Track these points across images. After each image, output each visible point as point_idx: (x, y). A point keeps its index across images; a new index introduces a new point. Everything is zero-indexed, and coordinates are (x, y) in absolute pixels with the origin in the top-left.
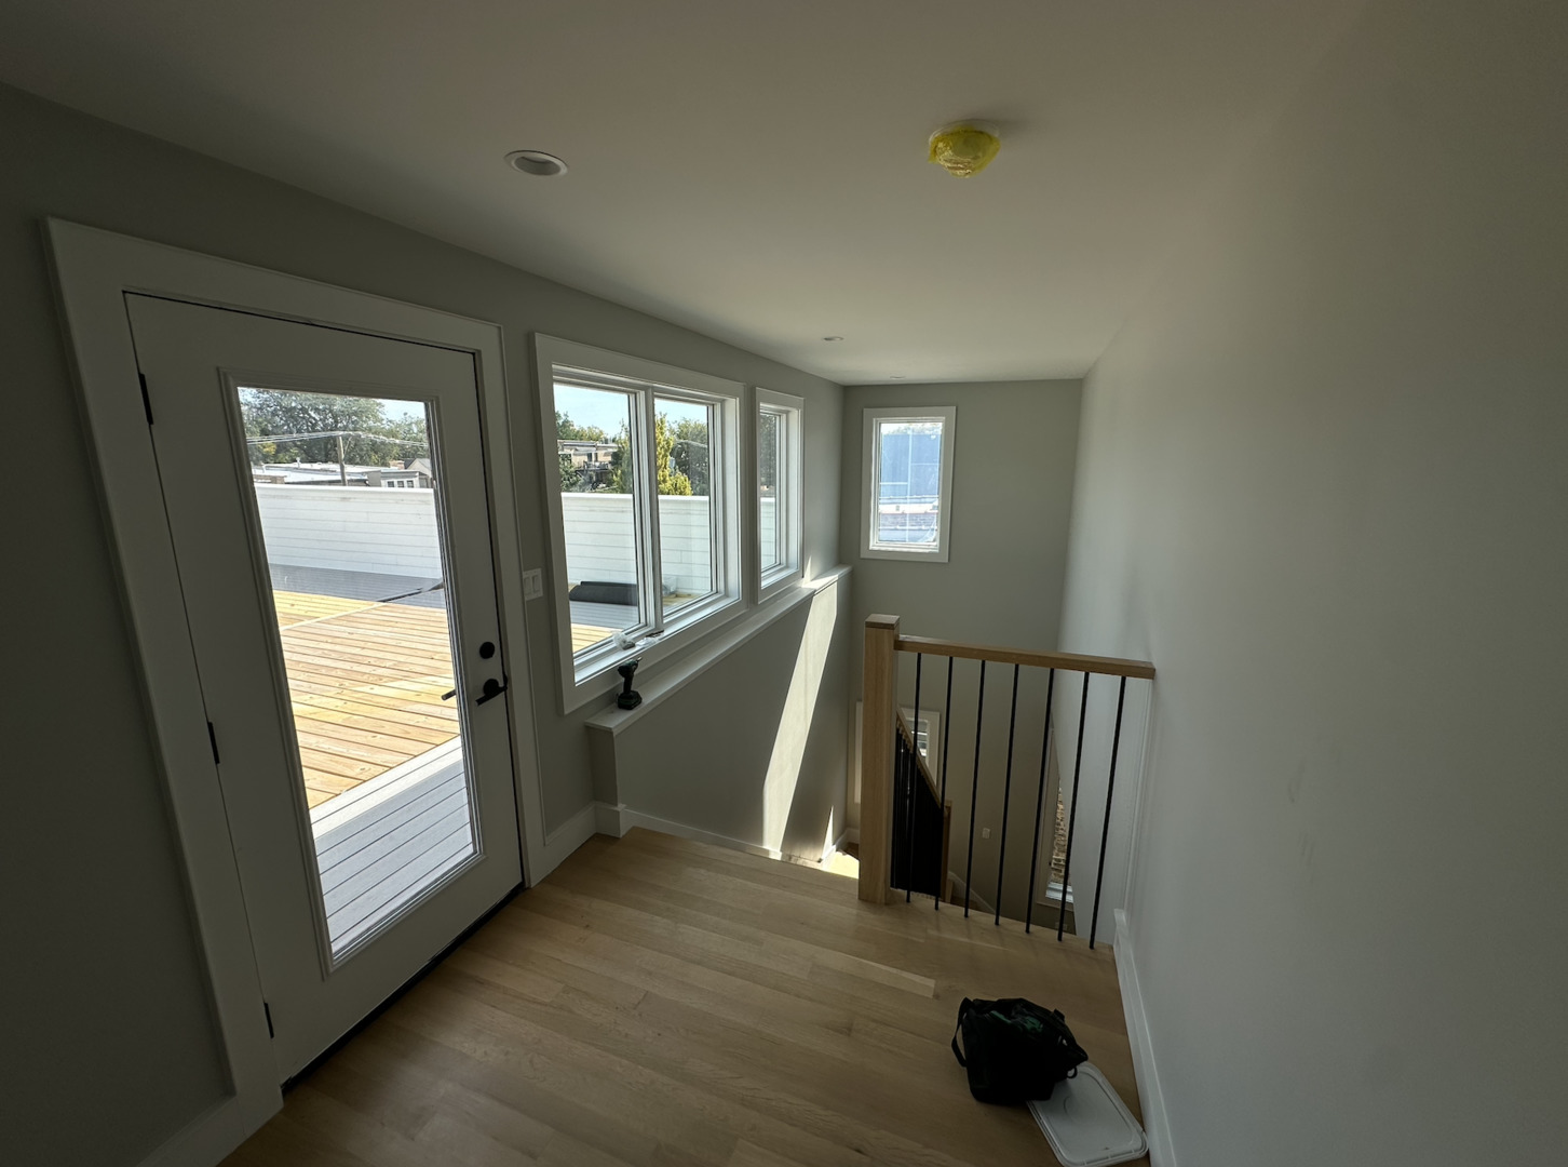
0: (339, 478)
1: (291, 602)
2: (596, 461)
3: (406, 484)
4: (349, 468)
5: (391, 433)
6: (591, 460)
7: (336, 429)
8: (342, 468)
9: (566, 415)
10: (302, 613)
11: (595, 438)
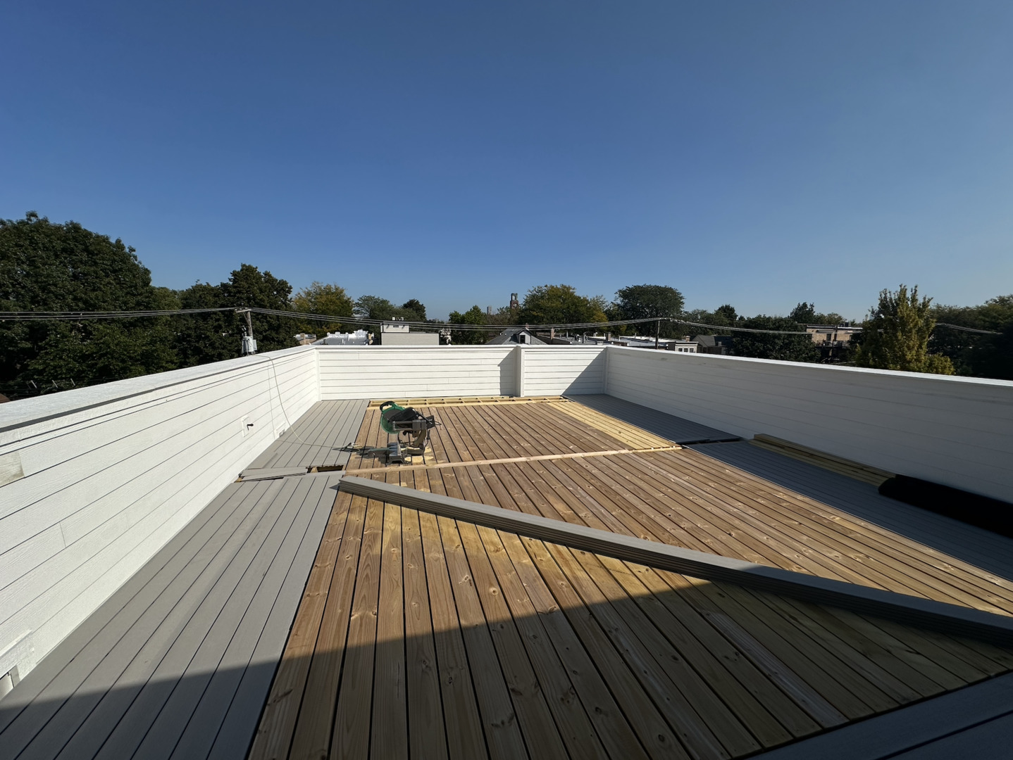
0: (654, 345)
1: (619, 429)
2: (835, 340)
3: (689, 350)
4: (660, 340)
5: (685, 319)
6: (830, 339)
7: (657, 317)
8: (657, 340)
9: (812, 306)
10: (625, 441)
11: (834, 322)
